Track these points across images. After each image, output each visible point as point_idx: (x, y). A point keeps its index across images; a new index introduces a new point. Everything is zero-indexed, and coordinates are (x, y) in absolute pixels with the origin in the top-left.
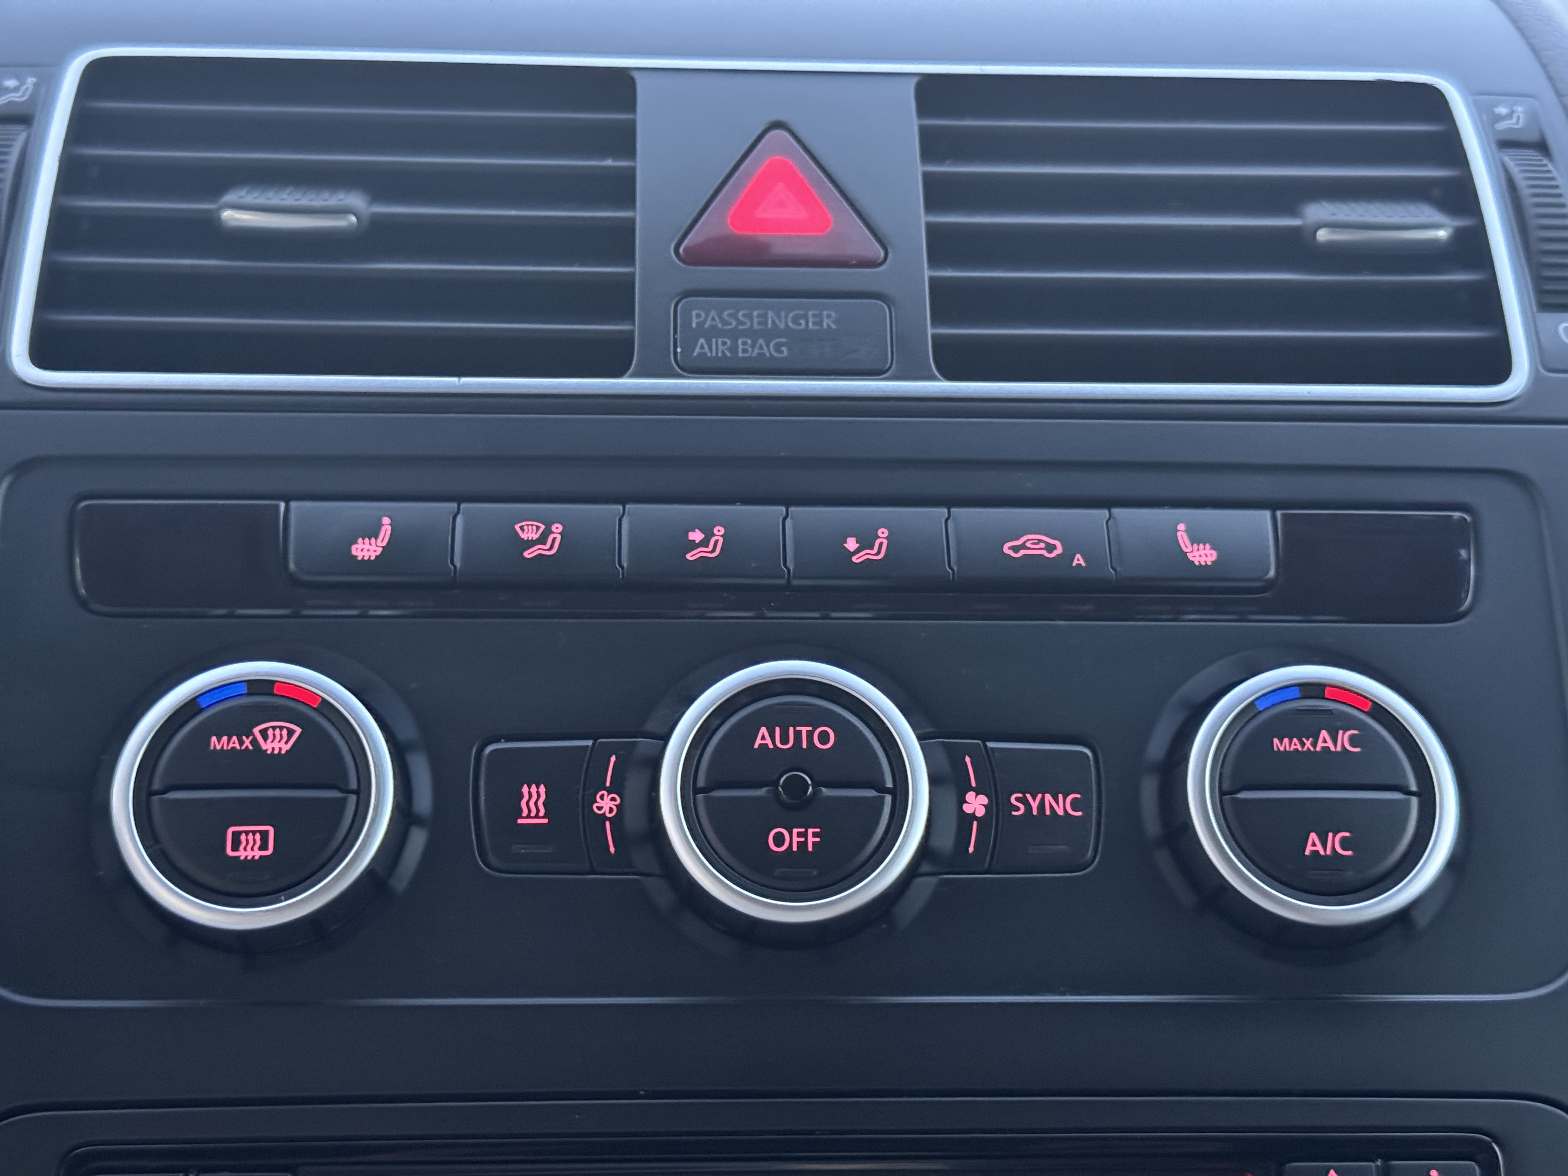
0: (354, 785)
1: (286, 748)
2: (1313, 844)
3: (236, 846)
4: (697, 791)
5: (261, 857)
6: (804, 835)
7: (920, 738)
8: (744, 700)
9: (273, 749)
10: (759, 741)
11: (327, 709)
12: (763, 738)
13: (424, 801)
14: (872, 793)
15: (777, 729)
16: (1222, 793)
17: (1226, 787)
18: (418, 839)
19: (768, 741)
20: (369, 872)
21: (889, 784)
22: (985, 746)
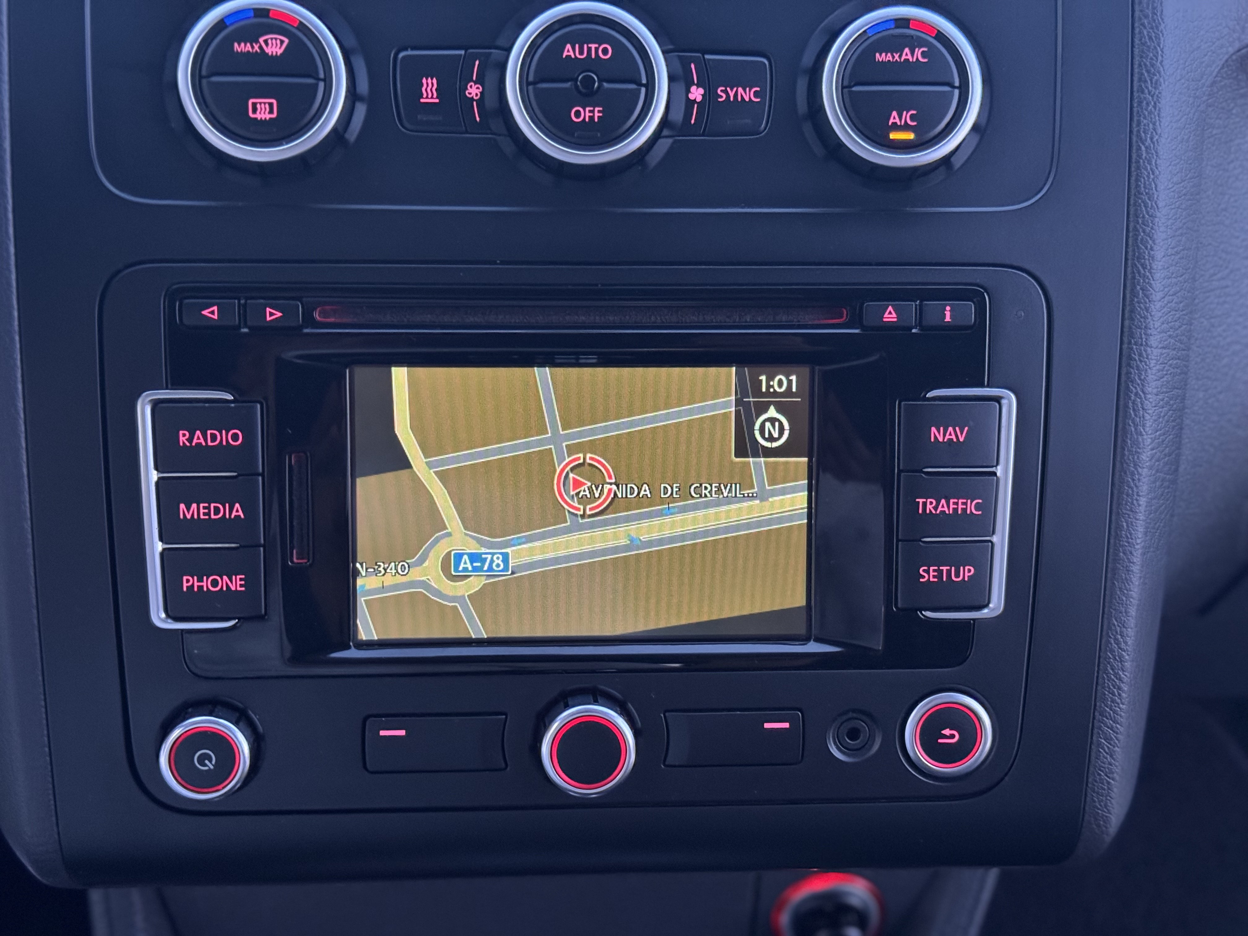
0: (322, 76)
1: (280, 52)
2: (894, 119)
3: (255, 110)
4: (528, 84)
5: (270, 119)
6: (592, 111)
7: (664, 52)
8: (556, 27)
9: (272, 52)
10: (565, 54)
11: (303, 28)
12: (568, 51)
13: (363, 87)
14: (633, 86)
15: (577, 46)
16: (843, 88)
17: (846, 83)
18: (361, 110)
19: (571, 53)
20: (334, 130)
21: (644, 81)
22: (704, 57)
